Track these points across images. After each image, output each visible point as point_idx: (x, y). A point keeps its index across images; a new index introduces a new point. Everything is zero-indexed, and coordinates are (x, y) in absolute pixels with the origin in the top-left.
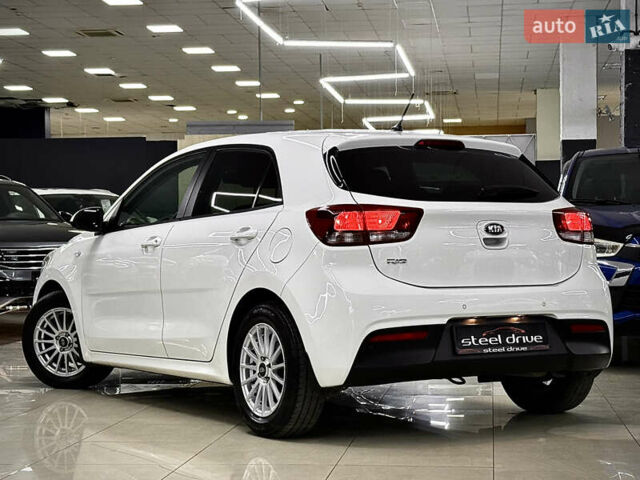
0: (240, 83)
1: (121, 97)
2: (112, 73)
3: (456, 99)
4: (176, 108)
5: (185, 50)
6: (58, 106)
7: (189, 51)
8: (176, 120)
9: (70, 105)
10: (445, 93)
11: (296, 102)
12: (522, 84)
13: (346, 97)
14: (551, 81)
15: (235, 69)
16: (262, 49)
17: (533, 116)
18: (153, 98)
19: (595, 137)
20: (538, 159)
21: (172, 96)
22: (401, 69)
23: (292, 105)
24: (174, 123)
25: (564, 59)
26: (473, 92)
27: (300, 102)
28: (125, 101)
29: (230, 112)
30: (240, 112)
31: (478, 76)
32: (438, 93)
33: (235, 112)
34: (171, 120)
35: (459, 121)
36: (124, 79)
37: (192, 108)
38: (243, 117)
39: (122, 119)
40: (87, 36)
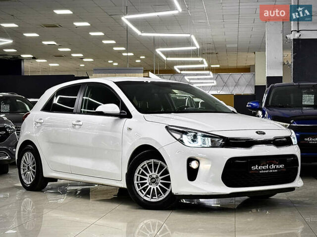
0: (115, 49)
1: (58, 54)
2: (55, 43)
3: (217, 56)
4: (84, 60)
5: (90, 33)
6: (28, 59)
7: (92, 34)
8: (83, 65)
9: (34, 58)
10: (212, 53)
11: (141, 57)
12: (249, 49)
13: (167, 57)
14: (261, 48)
15: (113, 42)
16: (128, 35)
17: (254, 64)
18: (74, 55)
19: (282, 75)
20: (256, 85)
21: (82, 54)
22: (193, 45)
23: (139, 58)
24: (82, 67)
25: (267, 39)
26: (226, 53)
27: (144, 57)
28: (60, 56)
29: (109, 62)
30: (114, 61)
31: (228, 46)
32: (209, 53)
33: (112, 62)
34: (81, 65)
35: (218, 66)
36: (61, 46)
37: (92, 60)
38: (116, 64)
39: (58, 65)
40: (45, 27)
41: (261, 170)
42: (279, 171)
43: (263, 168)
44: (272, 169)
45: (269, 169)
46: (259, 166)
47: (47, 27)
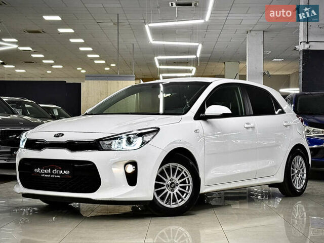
0: (89, 56)
1: (28, 61)
2: (31, 49)
4: (53, 66)
5: (71, 40)
8: (50, 72)
9: (3, 64)
10: (183, 63)
11: (112, 65)
12: (220, 59)
15: (90, 49)
18: (45, 61)
21: (54, 61)
23: (109, 66)
27: (114, 65)
28: (30, 62)
29: (78, 69)
30: (83, 69)
33: (80, 69)
34: (48, 72)
36: (35, 52)
37: (61, 67)
38: (83, 71)
39: (25, 71)
40: (28, 33)
41: (43, 174)
42: (62, 177)
43: (45, 172)
44: (54, 174)
45: (51, 174)
46: (41, 169)
47: (29, 32)
